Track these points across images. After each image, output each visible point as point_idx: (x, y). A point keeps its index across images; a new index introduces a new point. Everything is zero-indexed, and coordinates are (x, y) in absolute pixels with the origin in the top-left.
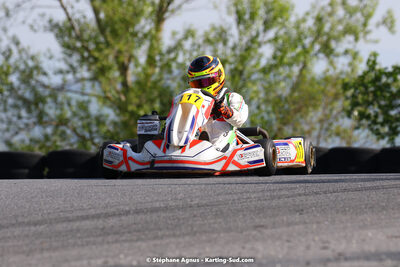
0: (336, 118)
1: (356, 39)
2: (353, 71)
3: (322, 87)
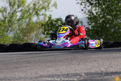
0: (40, 34)
1: (46, 11)
2: (45, 20)
3: (35, 25)
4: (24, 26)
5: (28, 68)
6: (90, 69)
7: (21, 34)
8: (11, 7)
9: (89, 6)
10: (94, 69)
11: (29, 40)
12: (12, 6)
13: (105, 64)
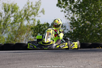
0: (30, 36)
1: (35, 16)
2: (34, 24)
3: (26, 28)
4: (17, 28)
5: (19, 64)
6: (71, 66)
7: (14, 36)
8: (6, 13)
9: (71, 13)
10: (74, 66)
11: (20, 41)
12: (7, 11)
13: (83, 62)
